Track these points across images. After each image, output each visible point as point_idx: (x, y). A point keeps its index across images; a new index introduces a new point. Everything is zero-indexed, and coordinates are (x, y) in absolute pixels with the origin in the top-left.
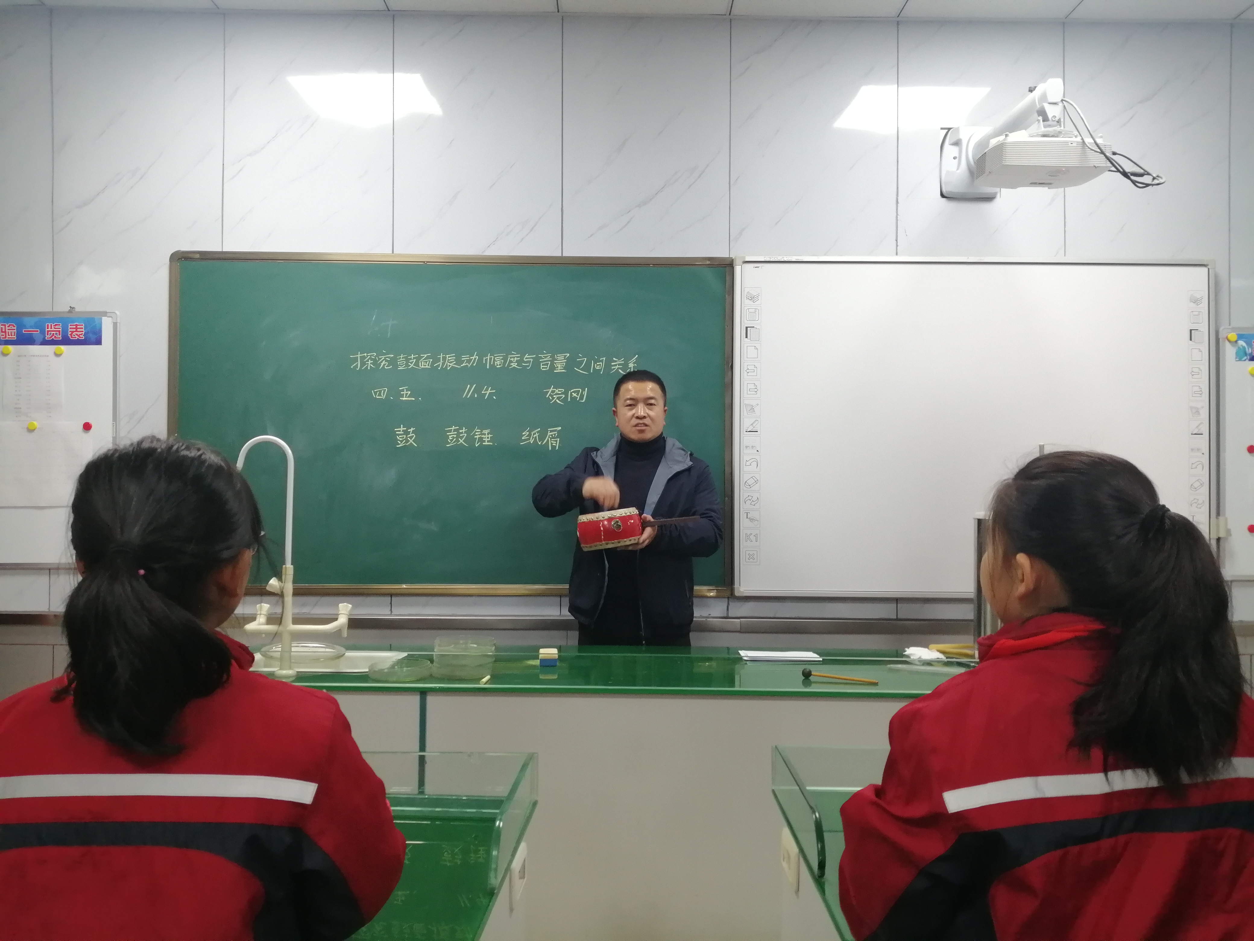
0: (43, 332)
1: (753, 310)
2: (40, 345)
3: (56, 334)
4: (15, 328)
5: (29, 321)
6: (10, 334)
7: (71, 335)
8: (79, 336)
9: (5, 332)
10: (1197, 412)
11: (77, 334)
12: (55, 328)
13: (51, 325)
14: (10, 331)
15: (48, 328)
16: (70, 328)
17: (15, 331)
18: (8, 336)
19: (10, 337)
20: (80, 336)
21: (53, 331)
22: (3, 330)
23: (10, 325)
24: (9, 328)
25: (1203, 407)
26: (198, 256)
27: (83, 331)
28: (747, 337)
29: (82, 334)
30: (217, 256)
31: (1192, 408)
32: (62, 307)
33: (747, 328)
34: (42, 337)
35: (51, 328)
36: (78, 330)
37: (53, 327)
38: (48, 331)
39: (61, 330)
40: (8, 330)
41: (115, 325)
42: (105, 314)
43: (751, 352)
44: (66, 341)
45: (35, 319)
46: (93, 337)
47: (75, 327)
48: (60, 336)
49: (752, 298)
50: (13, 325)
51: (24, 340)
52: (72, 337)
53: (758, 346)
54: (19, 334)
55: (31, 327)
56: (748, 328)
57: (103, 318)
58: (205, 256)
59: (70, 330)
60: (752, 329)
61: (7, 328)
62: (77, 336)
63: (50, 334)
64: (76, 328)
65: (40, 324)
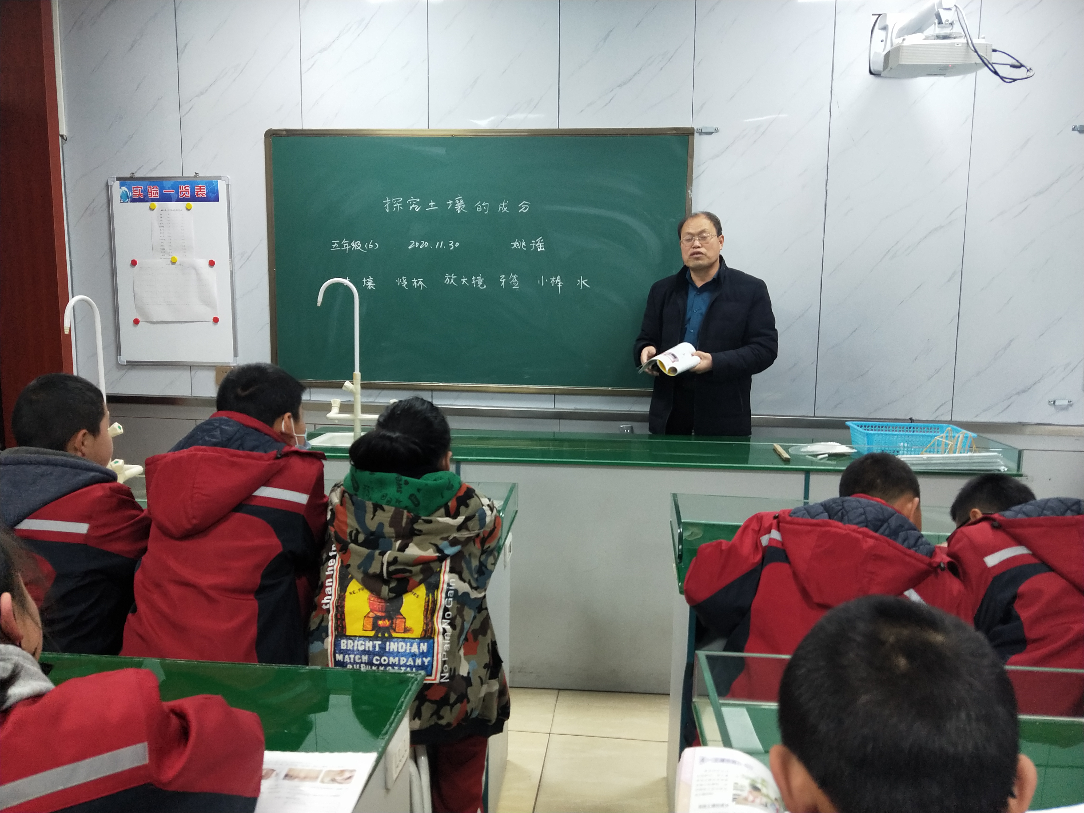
0: (177, 192)
2: (175, 202)
3: (186, 193)
4: (158, 189)
5: (167, 184)
6: (154, 194)
7: (197, 194)
8: (202, 195)
9: (151, 192)
11: (201, 194)
12: (185, 189)
13: (183, 187)
14: (154, 191)
15: (180, 189)
16: (196, 189)
17: (158, 191)
18: (153, 196)
19: (155, 196)
20: (204, 195)
21: (184, 190)
22: (150, 191)
23: (154, 187)
24: (154, 189)
26: (285, 133)
27: (205, 191)
29: (204, 193)
30: (298, 133)
32: (189, 173)
34: (177, 195)
35: (183, 189)
36: (202, 190)
37: (184, 188)
38: (181, 191)
39: (189, 190)
40: (153, 190)
41: (228, 186)
44: (194, 199)
45: (171, 183)
46: (213, 196)
47: (199, 188)
48: (189, 195)
50: (156, 187)
51: (165, 198)
52: (197, 196)
54: (161, 193)
55: (169, 188)
57: (219, 181)
58: (291, 133)
59: (196, 190)
61: (152, 189)
62: (201, 195)
63: (182, 193)
64: (201, 189)
65: (175, 186)
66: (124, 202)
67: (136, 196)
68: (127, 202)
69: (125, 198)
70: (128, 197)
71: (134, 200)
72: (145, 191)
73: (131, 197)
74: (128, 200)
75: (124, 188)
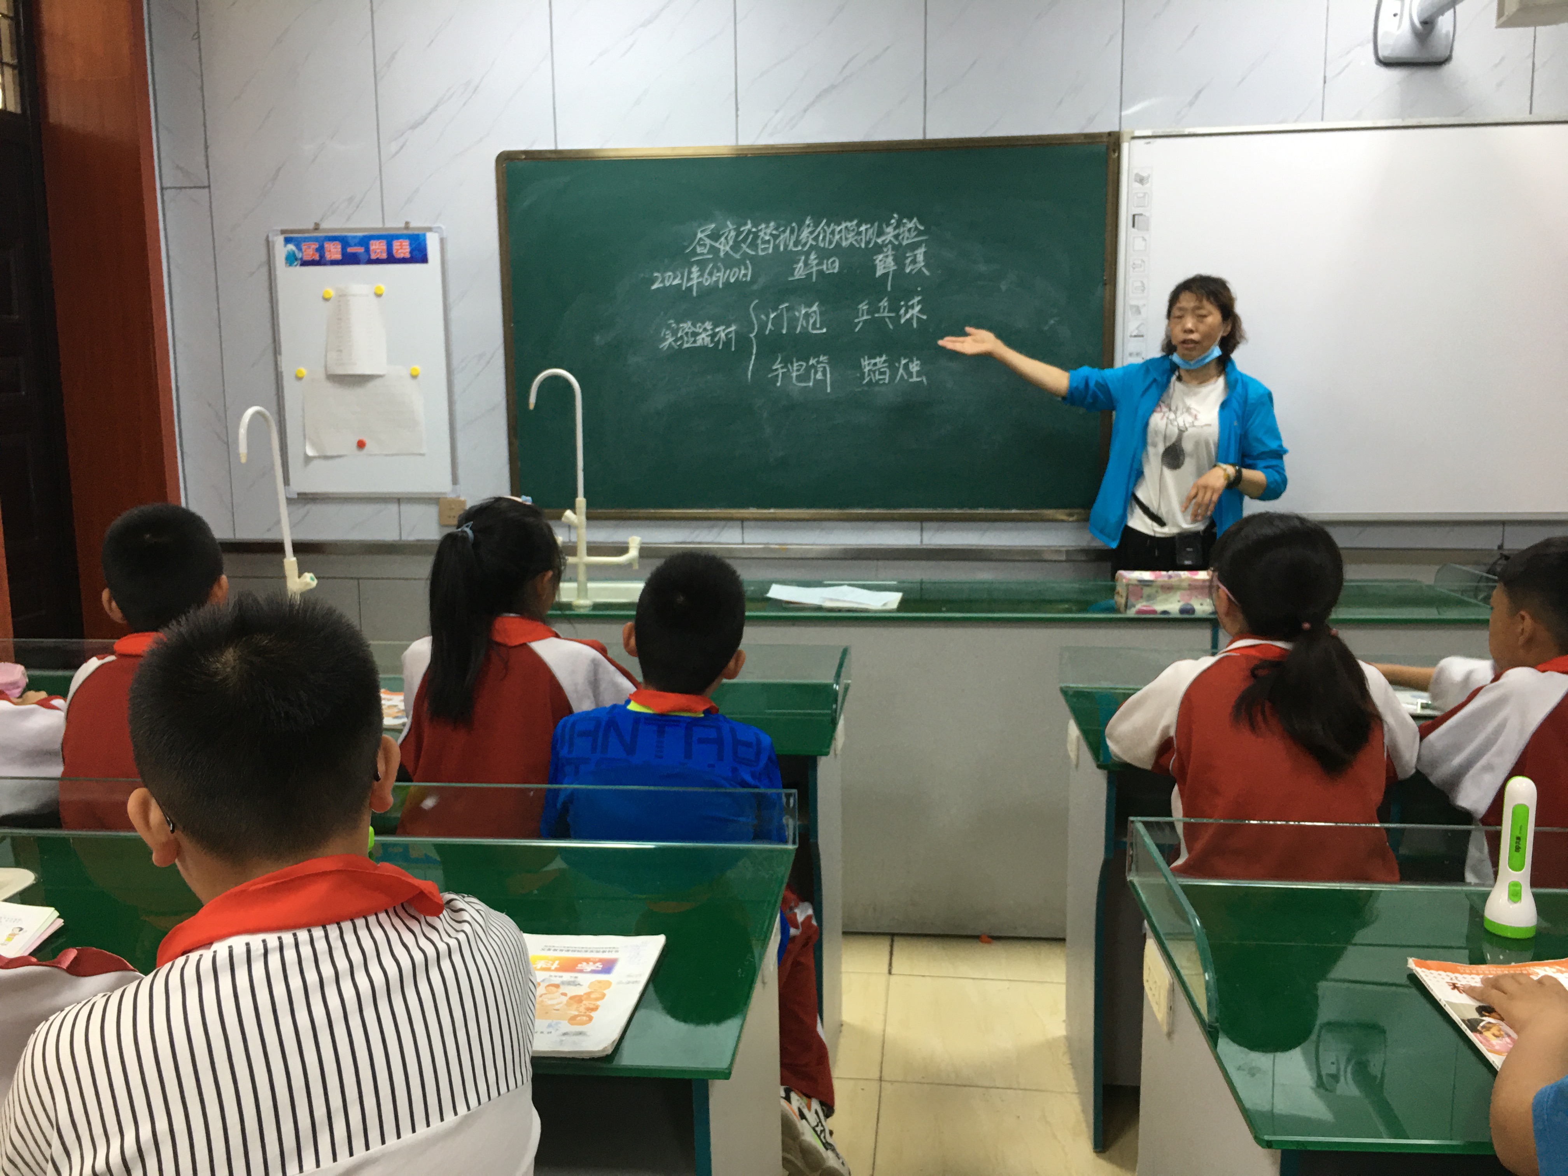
0: (367, 250)
1: (1142, 195)
2: (365, 264)
3: (381, 252)
4: (341, 247)
5: (354, 239)
6: (335, 254)
7: (396, 253)
8: (404, 253)
9: (330, 251)
11: (402, 252)
12: (379, 245)
13: (375, 243)
14: (334, 250)
15: (372, 245)
16: (395, 246)
17: (341, 250)
18: (333, 256)
19: (336, 257)
20: (406, 254)
21: (378, 248)
22: (328, 250)
23: (334, 244)
24: (334, 247)
27: (407, 249)
28: (1134, 226)
29: (407, 252)
30: (544, 155)
32: (393, 223)
33: (1134, 216)
34: (368, 256)
35: (375, 245)
36: (403, 247)
37: (377, 244)
38: (373, 249)
39: (385, 247)
41: (442, 241)
42: (430, 229)
43: (1139, 244)
44: (392, 260)
45: (359, 237)
46: (418, 255)
47: (399, 244)
48: (385, 255)
49: (1141, 180)
50: (337, 244)
51: (349, 259)
52: (397, 255)
53: (1147, 237)
54: (344, 253)
55: (355, 245)
56: (1136, 217)
57: (428, 233)
59: (395, 248)
60: (1141, 218)
61: (331, 247)
62: (402, 254)
63: (375, 252)
64: (401, 245)
65: (365, 241)
66: (291, 265)
67: (307, 258)
68: (296, 266)
69: (291, 259)
70: (296, 259)
71: (305, 263)
72: (321, 250)
73: (301, 259)
74: (296, 263)
75: (291, 247)
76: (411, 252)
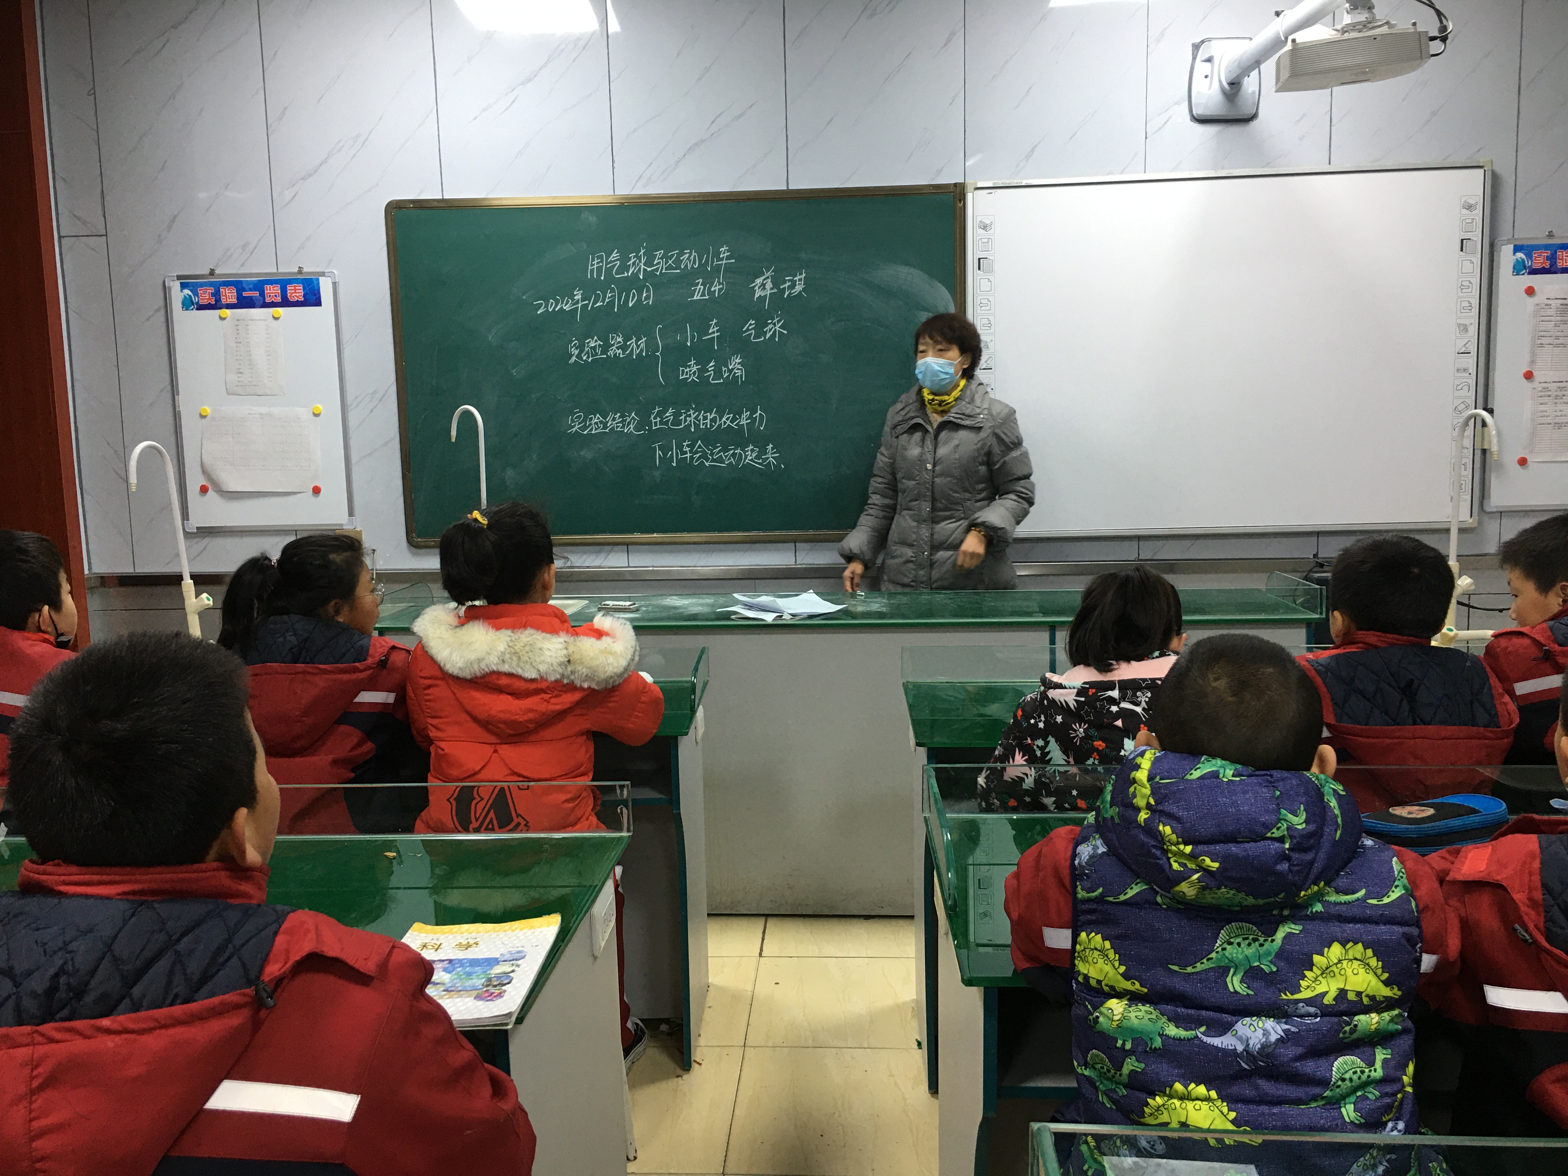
0: (262, 294)
1: (986, 240)
2: (260, 308)
3: (276, 296)
4: (236, 291)
5: (248, 284)
10: (1465, 328)
12: (274, 289)
13: (270, 287)
14: (230, 294)
15: (267, 289)
17: (235, 294)
18: (228, 300)
19: (231, 300)
20: (300, 298)
21: (273, 293)
22: (224, 295)
23: (229, 288)
25: (1471, 324)
27: (302, 292)
28: (980, 268)
29: (301, 295)
30: (431, 204)
31: (1459, 325)
33: (980, 259)
34: (262, 299)
35: (270, 290)
36: (297, 291)
38: (267, 293)
39: (280, 292)
41: (335, 284)
42: (323, 274)
43: (985, 285)
44: (286, 303)
45: (254, 281)
46: (312, 298)
47: (293, 288)
48: (279, 299)
49: (986, 227)
50: (232, 288)
51: (244, 303)
52: (291, 299)
53: (992, 278)
54: (239, 297)
55: (250, 290)
56: (982, 261)
57: (321, 278)
59: (289, 292)
60: (986, 261)
61: (227, 291)
62: (296, 298)
63: (270, 295)
65: (260, 286)
66: (187, 310)
67: (205, 302)
69: (187, 304)
70: (193, 304)
71: (201, 307)
72: (217, 294)
73: (197, 303)
74: (192, 308)
75: (187, 292)
76: (304, 296)
